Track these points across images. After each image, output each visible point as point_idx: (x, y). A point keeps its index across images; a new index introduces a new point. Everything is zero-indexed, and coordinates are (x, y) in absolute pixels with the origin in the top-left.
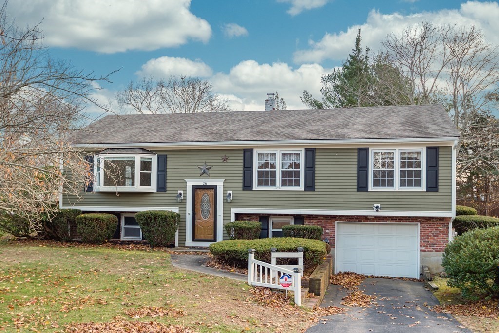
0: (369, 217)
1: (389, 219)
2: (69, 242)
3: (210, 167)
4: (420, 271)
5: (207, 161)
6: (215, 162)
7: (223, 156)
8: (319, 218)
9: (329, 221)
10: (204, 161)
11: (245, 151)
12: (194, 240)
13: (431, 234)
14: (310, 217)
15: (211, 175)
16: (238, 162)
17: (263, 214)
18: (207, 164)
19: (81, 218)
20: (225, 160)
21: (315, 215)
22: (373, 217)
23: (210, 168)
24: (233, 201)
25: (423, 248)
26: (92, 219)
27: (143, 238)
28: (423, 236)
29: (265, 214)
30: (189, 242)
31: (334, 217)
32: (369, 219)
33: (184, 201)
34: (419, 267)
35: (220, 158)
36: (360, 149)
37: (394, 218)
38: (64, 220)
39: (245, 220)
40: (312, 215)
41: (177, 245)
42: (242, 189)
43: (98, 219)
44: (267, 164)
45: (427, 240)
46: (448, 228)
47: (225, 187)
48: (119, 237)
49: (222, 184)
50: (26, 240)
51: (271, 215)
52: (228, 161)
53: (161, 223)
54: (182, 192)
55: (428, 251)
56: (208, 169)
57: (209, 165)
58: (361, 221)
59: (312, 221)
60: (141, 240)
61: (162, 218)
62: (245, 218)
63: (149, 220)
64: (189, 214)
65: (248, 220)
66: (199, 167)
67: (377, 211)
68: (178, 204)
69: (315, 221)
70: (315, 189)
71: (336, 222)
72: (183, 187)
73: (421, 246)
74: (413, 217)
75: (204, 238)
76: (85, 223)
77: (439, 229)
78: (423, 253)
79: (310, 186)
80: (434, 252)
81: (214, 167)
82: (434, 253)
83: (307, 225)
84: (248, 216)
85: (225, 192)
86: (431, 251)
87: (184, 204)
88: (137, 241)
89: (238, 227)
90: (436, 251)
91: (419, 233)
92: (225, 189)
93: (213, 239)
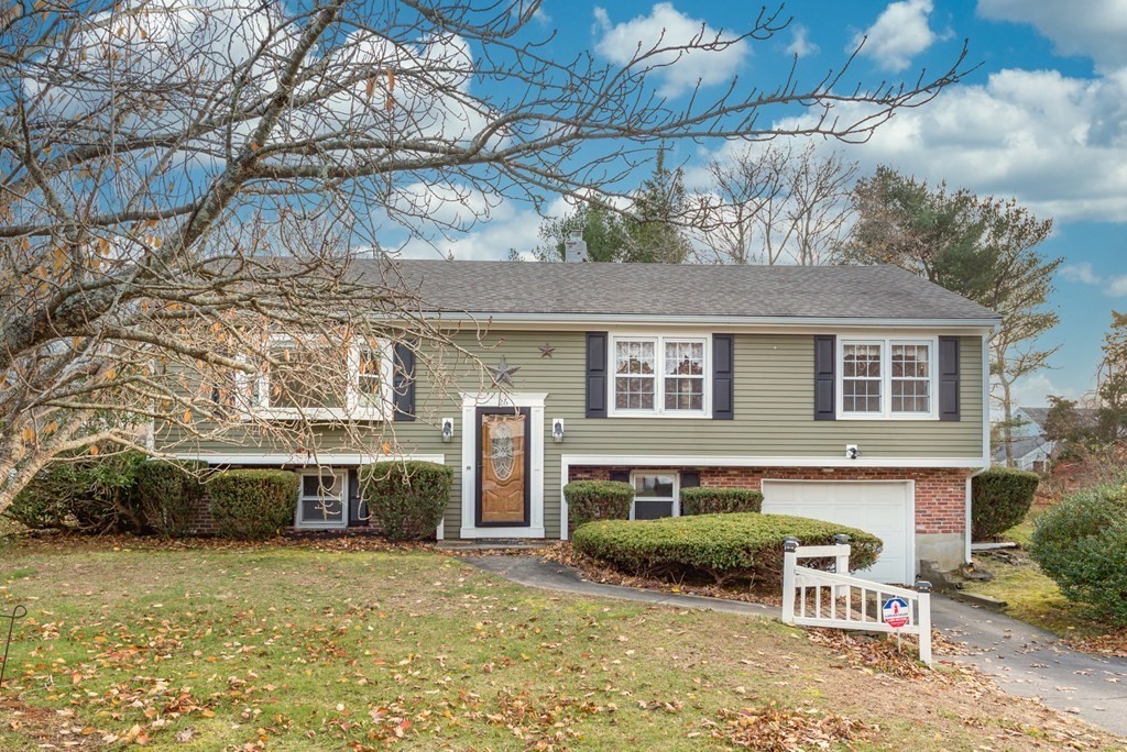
0: (825, 470)
1: (861, 474)
2: (182, 536)
3: (514, 367)
4: (916, 571)
5: (507, 355)
6: (525, 357)
7: (544, 344)
8: (730, 472)
9: (750, 480)
10: (500, 355)
11: (590, 335)
12: (479, 523)
13: (934, 500)
14: (713, 471)
15: (516, 385)
16: (574, 359)
17: (617, 467)
18: (508, 361)
19: (224, 481)
20: (547, 353)
21: (723, 467)
22: (832, 471)
23: (516, 370)
24: (566, 440)
25: (922, 527)
26: (254, 482)
27: (351, 524)
28: (920, 504)
29: (623, 467)
30: (468, 530)
31: (758, 472)
32: (823, 474)
33: (457, 440)
34: (913, 562)
35: (537, 350)
36: (818, 338)
37: (870, 471)
38: (176, 485)
39: (581, 479)
40: (716, 468)
41: (440, 535)
42: (583, 416)
43: (268, 482)
44: (635, 365)
45: (928, 513)
46: (964, 489)
47: (549, 410)
48: (292, 523)
49: (541, 403)
50: (54, 535)
51: (634, 467)
52: (554, 356)
53: (426, 489)
54: (451, 421)
55: (931, 532)
56: (510, 372)
57: (512, 363)
58: (809, 478)
59: (715, 480)
60: (344, 527)
61: (428, 477)
62: (579, 476)
63: (395, 481)
64: (469, 468)
65: (586, 479)
66: (491, 367)
67: (853, 457)
68: (443, 446)
69: (723, 479)
70: (733, 414)
71: (762, 480)
72: (454, 409)
73: (917, 523)
74: (903, 469)
75: (500, 520)
76: (235, 493)
77: (949, 490)
78: (922, 536)
79: (724, 410)
80: (940, 534)
81: (523, 367)
82: (940, 536)
83: (706, 486)
84: (586, 472)
85: (548, 422)
86: (935, 532)
87: (457, 446)
88: (337, 531)
89: (598, 494)
90: (943, 532)
91: (914, 498)
92: (549, 415)
93: (522, 520)
